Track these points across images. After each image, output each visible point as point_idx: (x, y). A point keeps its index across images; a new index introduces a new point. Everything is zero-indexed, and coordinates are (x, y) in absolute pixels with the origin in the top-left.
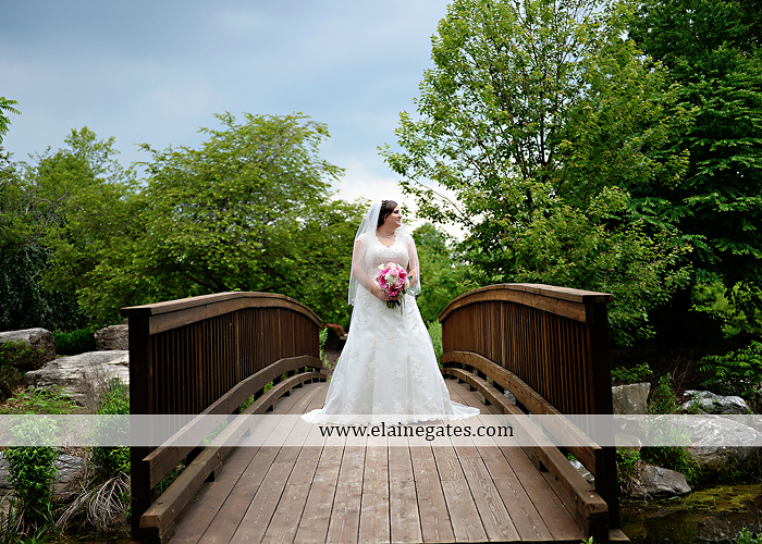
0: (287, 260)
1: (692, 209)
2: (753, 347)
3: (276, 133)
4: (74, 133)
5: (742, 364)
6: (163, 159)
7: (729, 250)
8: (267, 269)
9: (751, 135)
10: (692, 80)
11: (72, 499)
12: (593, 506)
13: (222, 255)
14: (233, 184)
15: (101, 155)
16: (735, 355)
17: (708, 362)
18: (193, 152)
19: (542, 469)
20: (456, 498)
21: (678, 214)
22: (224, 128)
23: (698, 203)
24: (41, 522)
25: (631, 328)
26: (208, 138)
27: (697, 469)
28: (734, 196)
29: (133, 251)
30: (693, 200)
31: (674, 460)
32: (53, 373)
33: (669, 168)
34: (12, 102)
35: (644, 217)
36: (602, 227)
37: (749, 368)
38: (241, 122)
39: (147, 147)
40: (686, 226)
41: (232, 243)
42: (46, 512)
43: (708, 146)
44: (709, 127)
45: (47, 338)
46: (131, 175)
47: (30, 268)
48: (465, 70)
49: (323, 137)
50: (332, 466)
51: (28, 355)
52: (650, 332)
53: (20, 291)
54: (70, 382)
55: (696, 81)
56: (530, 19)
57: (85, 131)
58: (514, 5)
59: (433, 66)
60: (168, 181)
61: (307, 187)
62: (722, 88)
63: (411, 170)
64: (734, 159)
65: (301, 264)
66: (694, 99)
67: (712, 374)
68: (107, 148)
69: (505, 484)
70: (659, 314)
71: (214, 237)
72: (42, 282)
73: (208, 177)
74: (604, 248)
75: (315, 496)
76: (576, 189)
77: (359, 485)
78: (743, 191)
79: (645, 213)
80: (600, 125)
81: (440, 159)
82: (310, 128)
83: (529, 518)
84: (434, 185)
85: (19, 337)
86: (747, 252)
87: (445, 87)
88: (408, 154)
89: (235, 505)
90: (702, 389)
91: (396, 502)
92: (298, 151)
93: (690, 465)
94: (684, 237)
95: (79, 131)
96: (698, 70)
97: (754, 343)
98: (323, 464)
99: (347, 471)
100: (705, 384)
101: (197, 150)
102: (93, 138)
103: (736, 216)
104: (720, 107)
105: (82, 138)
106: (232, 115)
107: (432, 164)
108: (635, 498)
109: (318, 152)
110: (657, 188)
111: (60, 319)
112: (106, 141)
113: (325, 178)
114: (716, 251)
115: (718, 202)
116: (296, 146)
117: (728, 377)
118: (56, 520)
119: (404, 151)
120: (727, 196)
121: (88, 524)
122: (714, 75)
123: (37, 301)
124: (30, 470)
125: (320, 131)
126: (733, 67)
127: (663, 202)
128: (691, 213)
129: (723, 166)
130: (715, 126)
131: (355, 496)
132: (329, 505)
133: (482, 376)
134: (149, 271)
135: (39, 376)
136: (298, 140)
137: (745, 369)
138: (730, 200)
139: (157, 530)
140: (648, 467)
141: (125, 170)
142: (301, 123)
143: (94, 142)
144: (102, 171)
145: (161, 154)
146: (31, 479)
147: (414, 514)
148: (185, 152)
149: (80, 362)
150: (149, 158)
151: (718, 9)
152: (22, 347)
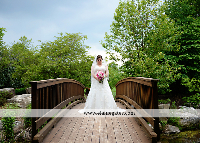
0: (76, 71)
1: (181, 58)
2: (197, 95)
3: (73, 38)
4: (22, 37)
5: (194, 99)
6: (44, 44)
7: (191, 69)
8: (71, 73)
9: (196, 39)
10: (181, 25)
11: (19, 132)
12: (153, 135)
13: (59, 69)
14: (62, 51)
15: (29, 43)
16: (192, 97)
17: (185, 98)
18: (52, 42)
19: (140, 125)
20: (117, 133)
21: (177, 59)
22: (60, 36)
23: (183, 57)
24: (10, 138)
25: (165, 89)
26: (56, 39)
27: (182, 126)
28: (192, 55)
29: (36, 68)
30: (181, 56)
31: (176, 124)
32: (15, 99)
33: (175, 48)
34: (5, 29)
35: (169, 60)
36: (157, 63)
37: (196, 100)
38: (64, 35)
39: (40, 41)
40: (179, 63)
41: (62, 66)
42: (12, 136)
43: (185, 42)
44: (186, 37)
45: (14, 90)
46: (36, 49)
47: (9, 72)
48: (122, 22)
49: (86, 39)
50: (85, 124)
51: (8, 95)
52: (170, 90)
53: (7, 78)
54: (19, 102)
55: (182, 25)
56: (139, 9)
57: (24, 37)
58: (135, 5)
59: (114, 21)
60: (45, 50)
61: (81, 52)
62: (189, 27)
63: (108, 47)
64: (192, 45)
65: (79, 72)
66: (182, 30)
67: (186, 101)
68: (30, 41)
69: (130, 129)
70: (172, 86)
71: (57, 65)
72: (12, 76)
73: (56, 49)
74: (158, 68)
75: (80, 132)
76: (151, 53)
77: (92, 129)
78: (195, 54)
79: (169, 59)
80: (157, 36)
81: (116, 45)
82: (82, 37)
83: (136, 138)
84: (114, 51)
85: (6, 90)
86: (195, 70)
87: (117, 26)
88: (107, 43)
89: (59, 134)
90: (183, 105)
91: (102, 134)
92: (79, 42)
93: (180, 125)
94: (179, 66)
95: (23, 37)
96: (183, 22)
97: (197, 93)
98: (83, 124)
99: (89, 125)
100: (184, 104)
101: (53, 42)
102: (26, 39)
103: (192, 60)
104: (189, 32)
105: (24, 39)
106: (62, 33)
107: (114, 46)
108: (166, 134)
109: (84, 43)
110: (172, 53)
111: (17, 85)
112: (30, 40)
113: (86, 49)
114: (187, 69)
115: (188, 57)
116: (78, 41)
117: (190, 102)
118: (14, 138)
119: (106, 42)
120: (190, 55)
121: (23, 139)
122: (187, 24)
123: (11, 81)
124: (8, 125)
125: (85, 37)
126: (192, 22)
127: (174, 57)
128: (181, 59)
129: (189, 47)
130: (187, 37)
131: (91, 132)
132: (84, 134)
133: (126, 101)
134: (40, 73)
135: (11, 100)
136: (79, 40)
137: (195, 100)
138: (191, 56)
139: (38, 140)
140: (169, 126)
141: (35, 47)
142: (80, 35)
143: (27, 40)
144: (29, 47)
145: (44, 43)
146: (8, 127)
147: (106, 137)
148: (50, 42)
149: (22, 97)
150: (41, 44)
151: (188, 7)
152: (7, 93)
